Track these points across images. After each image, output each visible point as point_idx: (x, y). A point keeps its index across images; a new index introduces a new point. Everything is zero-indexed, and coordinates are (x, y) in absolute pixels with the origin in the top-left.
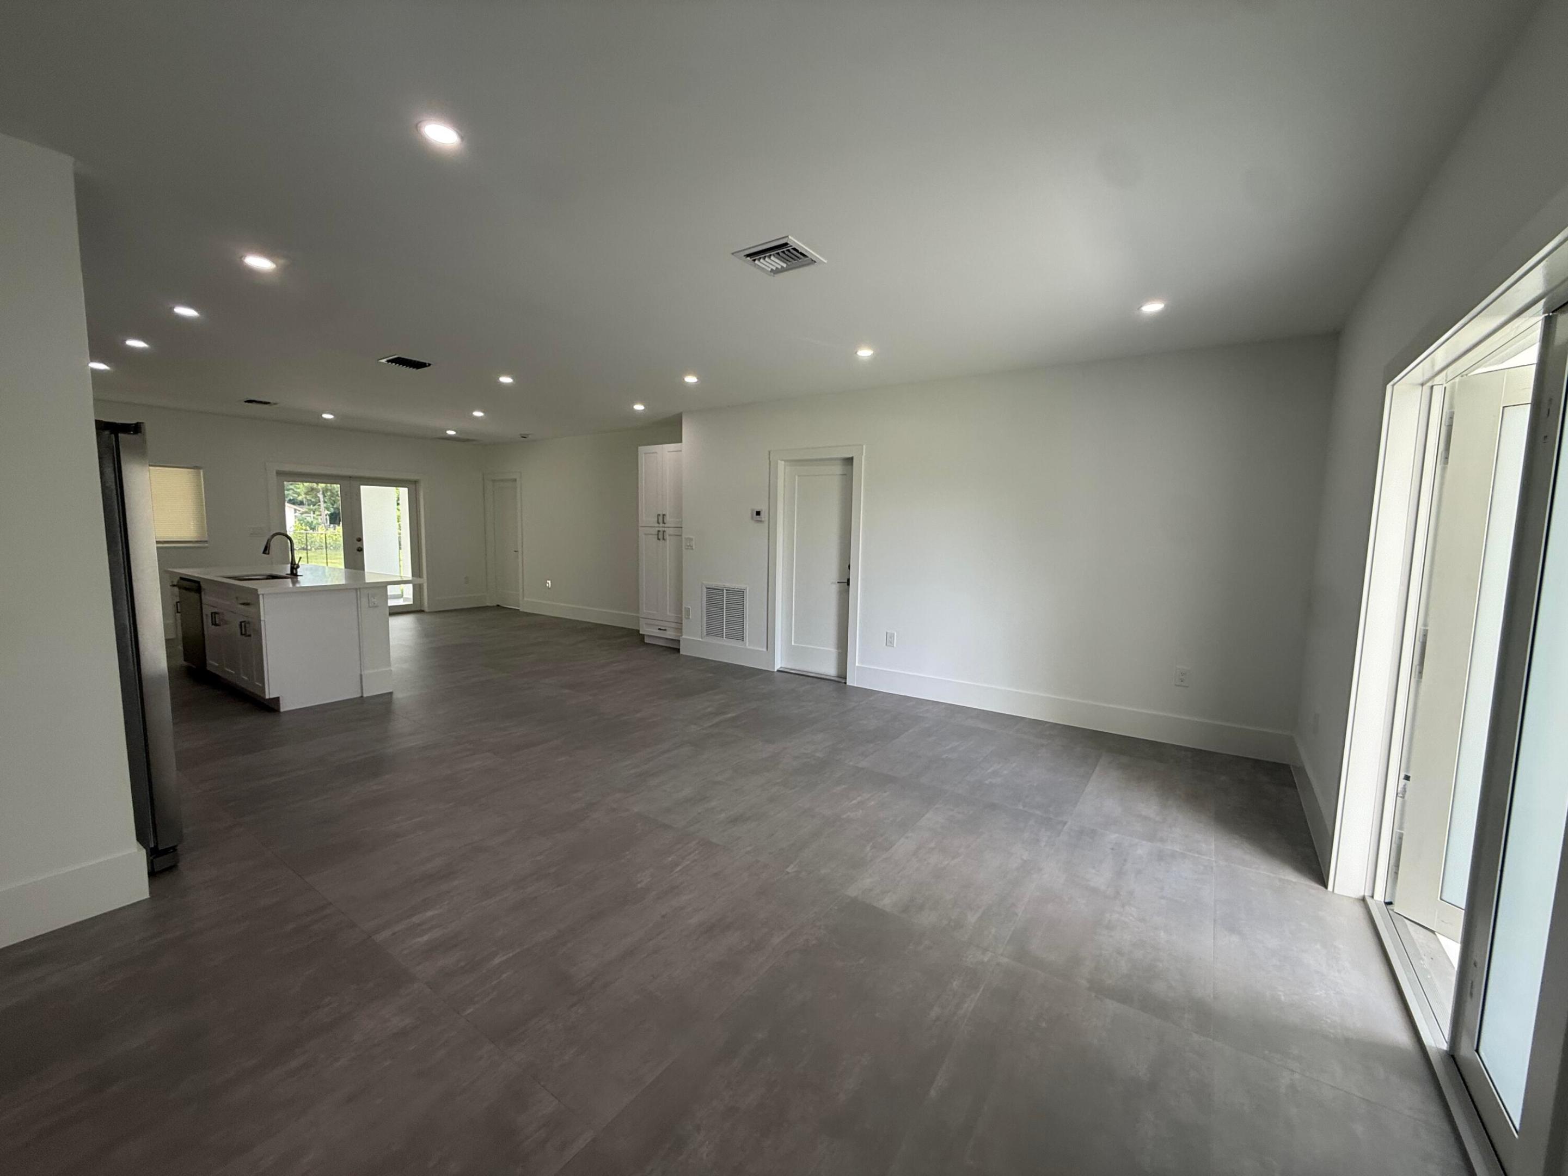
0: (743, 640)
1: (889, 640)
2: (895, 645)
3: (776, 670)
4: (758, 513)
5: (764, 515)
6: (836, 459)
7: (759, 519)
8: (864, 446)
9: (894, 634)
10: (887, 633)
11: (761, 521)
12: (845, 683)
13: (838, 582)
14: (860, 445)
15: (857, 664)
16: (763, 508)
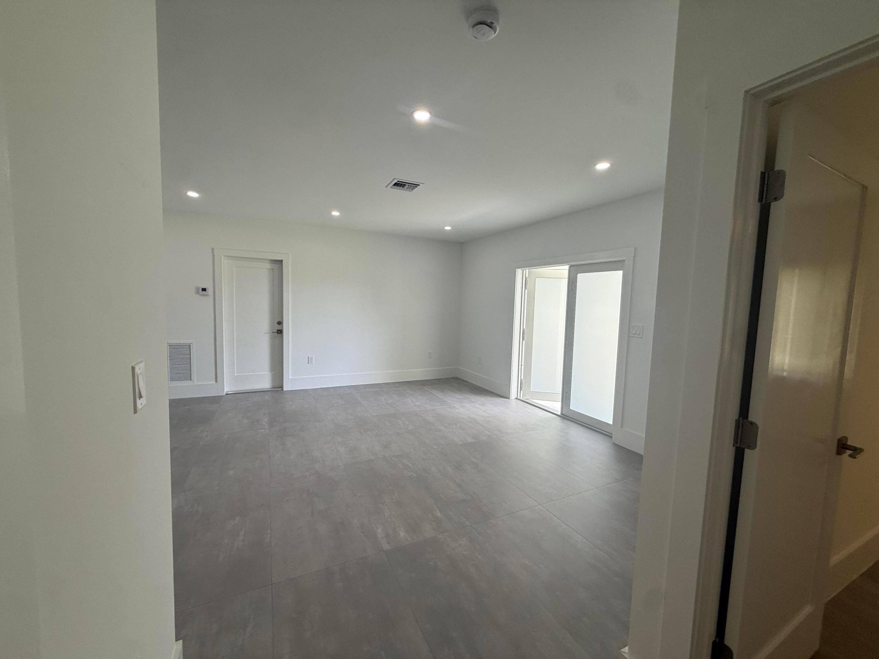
0: (191, 380)
1: (309, 360)
2: (313, 363)
3: (225, 394)
4: (204, 290)
5: (210, 291)
6: (268, 260)
7: (205, 294)
8: (290, 255)
9: (313, 357)
10: (308, 357)
11: (207, 295)
12: (283, 390)
13: (273, 332)
14: (287, 254)
15: (290, 377)
16: (209, 286)
